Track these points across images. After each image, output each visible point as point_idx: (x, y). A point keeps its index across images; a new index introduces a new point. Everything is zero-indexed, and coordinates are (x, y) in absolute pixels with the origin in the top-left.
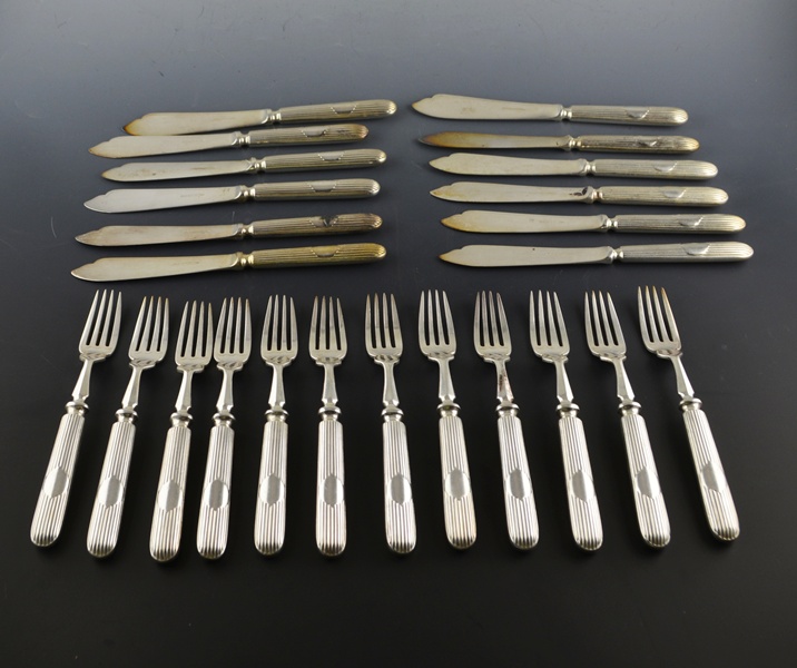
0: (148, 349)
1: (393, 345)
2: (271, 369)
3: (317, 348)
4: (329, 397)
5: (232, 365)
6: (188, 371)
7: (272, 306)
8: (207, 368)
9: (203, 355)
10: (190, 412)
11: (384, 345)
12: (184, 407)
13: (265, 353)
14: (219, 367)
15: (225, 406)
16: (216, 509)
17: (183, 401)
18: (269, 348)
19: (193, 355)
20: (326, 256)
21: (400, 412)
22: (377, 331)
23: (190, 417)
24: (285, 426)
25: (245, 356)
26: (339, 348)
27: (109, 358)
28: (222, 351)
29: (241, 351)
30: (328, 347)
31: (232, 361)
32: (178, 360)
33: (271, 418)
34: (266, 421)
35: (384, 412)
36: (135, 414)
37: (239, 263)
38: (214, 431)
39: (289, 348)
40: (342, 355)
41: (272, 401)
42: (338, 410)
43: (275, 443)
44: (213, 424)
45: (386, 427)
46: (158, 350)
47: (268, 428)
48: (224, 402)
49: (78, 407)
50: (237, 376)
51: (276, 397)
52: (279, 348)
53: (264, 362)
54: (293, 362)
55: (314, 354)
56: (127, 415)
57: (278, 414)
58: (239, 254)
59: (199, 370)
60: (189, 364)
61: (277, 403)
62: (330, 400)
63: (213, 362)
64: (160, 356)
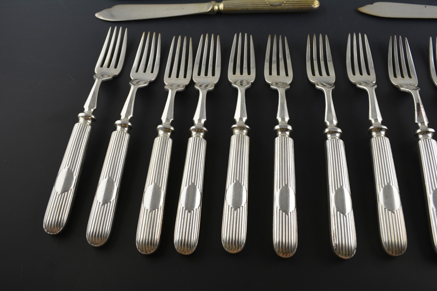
0: (145, 71)
1: (328, 74)
2: (236, 90)
3: (270, 74)
4: (283, 116)
5: (207, 86)
6: (172, 90)
7: (237, 41)
8: (187, 87)
9: (185, 77)
10: (172, 124)
11: (321, 74)
12: (167, 119)
13: (231, 77)
14: (197, 87)
15: (200, 120)
16: (189, 211)
17: (167, 115)
18: (234, 73)
19: (177, 76)
20: (276, 6)
21: (339, 130)
22: (315, 63)
23: (172, 128)
24: (247, 139)
25: (216, 79)
26: (287, 75)
27: (115, 78)
28: (199, 74)
29: (213, 74)
30: (278, 74)
31: (206, 82)
32: (166, 80)
33: (236, 131)
34: (232, 134)
35: (327, 130)
36: (130, 124)
37: (213, 9)
38: (191, 140)
39: (249, 73)
40: (289, 80)
41: (237, 116)
42: (290, 128)
43: (239, 152)
44: (190, 135)
45: (329, 143)
46: (152, 72)
47: (234, 139)
48: (199, 117)
49: (86, 118)
50: (209, 95)
51: (240, 114)
52: (242, 73)
53: (230, 84)
54: (252, 84)
55: (268, 79)
56: (123, 126)
57: (241, 128)
58: (213, 2)
59: (181, 89)
60: (174, 84)
61: (241, 119)
62: (283, 119)
63: (192, 83)
64: (153, 77)
